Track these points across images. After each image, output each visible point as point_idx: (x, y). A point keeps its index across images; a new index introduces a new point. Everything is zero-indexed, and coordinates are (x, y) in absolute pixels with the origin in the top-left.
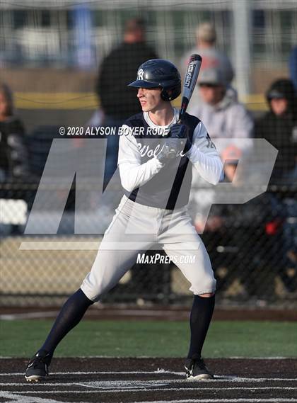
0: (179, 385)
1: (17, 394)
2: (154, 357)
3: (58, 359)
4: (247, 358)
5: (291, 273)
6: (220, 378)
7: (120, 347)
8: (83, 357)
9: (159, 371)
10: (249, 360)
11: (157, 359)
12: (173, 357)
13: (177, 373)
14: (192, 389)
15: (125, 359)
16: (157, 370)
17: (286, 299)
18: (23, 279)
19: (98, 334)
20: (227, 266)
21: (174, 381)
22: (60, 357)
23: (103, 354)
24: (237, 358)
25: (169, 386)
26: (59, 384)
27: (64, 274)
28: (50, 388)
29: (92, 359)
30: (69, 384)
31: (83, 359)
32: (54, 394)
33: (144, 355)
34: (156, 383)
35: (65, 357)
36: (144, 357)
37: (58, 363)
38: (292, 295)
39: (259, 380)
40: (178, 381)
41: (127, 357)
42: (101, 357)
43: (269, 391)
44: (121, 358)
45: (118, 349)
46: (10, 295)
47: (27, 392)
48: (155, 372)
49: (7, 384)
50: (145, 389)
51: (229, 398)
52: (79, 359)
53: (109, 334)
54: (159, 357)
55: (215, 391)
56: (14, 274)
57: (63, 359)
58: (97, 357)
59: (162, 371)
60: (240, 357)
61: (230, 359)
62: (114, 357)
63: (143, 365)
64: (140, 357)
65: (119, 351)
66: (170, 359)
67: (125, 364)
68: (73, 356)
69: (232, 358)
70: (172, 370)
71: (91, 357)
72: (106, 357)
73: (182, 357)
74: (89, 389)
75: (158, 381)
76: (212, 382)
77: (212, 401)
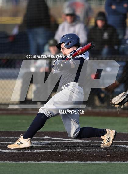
0: (54, 143)
2: (43, 131)
5: (102, 95)
6: (71, 141)
8: (13, 131)
11: (45, 132)
12: (52, 131)
13: (53, 138)
14: (60, 145)
16: (44, 137)
17: (100, 107)
19: (19, 121)
21: (52, 142)
22: (3, 131)
23: (22, 130)
25: (50, 144)
26: (3, 143)
27: (5, 95)
31: (13, 132)
34: (44, 142)
35: (5, 131)
37: (2, 133)
38: (103, 105)
39: (88, 141)
40: (54, 141)
42: (21, 131)
43: (93, 146)
48: (44, 138)
50: (40, 145)
52: (11, 132)
54: (46, 131)
55: (69, 146)
57: (4, 132)
58: (19, 131)
59: (47, 137)
63: (39, 135)
66: (50, 132)
68: (9, 131)
70: (51, 137)
71: (16, 131)
72: (23, 131)
75: (45, 142)
76: (68, 142)
77: (68, 150)
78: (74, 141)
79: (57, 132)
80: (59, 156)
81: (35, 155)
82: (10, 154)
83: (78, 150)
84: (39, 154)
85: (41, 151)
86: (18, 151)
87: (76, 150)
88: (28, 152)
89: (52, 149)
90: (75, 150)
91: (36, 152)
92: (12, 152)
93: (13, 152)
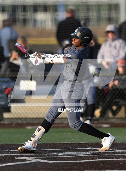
0: (96, 154)
1: (32, 158)
2: (87, 143)
3: (49, 144)
4: (124, 142)
6: (112, 151)
7: (73, 138)
8: (59, 143)
9: (88, 148)
10: (124, 143)
11: (88, 143)
13: (95, 149)
14: (102, 155)
15: (75, 143)
18: (35, 112)
19: (65, 133)
20: (116, 105)
22: (49, 143)
24: (120, 142)
25: (92, 154)
26: (49, 154)
28: (45, 156)
29: (62, 144)
30: (52, 154)
31: (58, 144)
32: (46, 158)
33: (83, 142)
35: (51, 143)
36: (82, 142)
40: (96, 152)
41: (76, 143)
42: (66, 143)
44: (74, 143)
45: (72, 139)
46: (30, 118)
47: (36, 157)
49: (27, 154)
50: (83, 155)
51: (116, 158)
52: (57, 144)
53: (69, 133)
54: (89, 142)
55: (110, 156)
56: (32, 110)
57: (50, 144)
58: (64, 143)
59: (90, 148)
60: (121, 142)
61: (117, 143)
62: (71, 143)
63: (82, 146)
64: (81, 143)
65: (73, 141)
66: (93, 143)
67: (75, 145)
68: (55, 143)
69: (118, 142)
71: (62, 143)
72: (67, 143)
73: (98, 142)
74: (60, 156)
75: (88, 152)
76: (110, 152)
77: (109, 159)
78: (115, 151)
79: (99, 143)
80: (101, 165)
81: (78, 165)
82: (55, 165)
83: (119, 159)
84: (82, 164)
85: (83, 161)
86: (62, 162)
87: (117, 159)
88: (72, 162)
89: (94, 159)
90: (115, 159)
91: (79, 162)
92: (56, 163)
93: (58, 163)
